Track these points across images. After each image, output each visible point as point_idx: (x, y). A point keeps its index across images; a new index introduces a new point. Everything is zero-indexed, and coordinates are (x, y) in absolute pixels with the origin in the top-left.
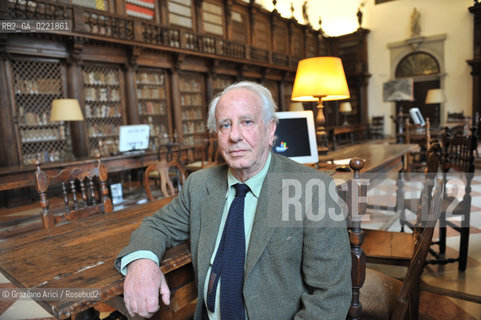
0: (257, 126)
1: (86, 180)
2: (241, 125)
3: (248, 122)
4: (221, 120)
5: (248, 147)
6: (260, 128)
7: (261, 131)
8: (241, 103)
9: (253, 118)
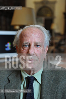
2: (34, 47)
4: (25, 42)
7: (43, 51)
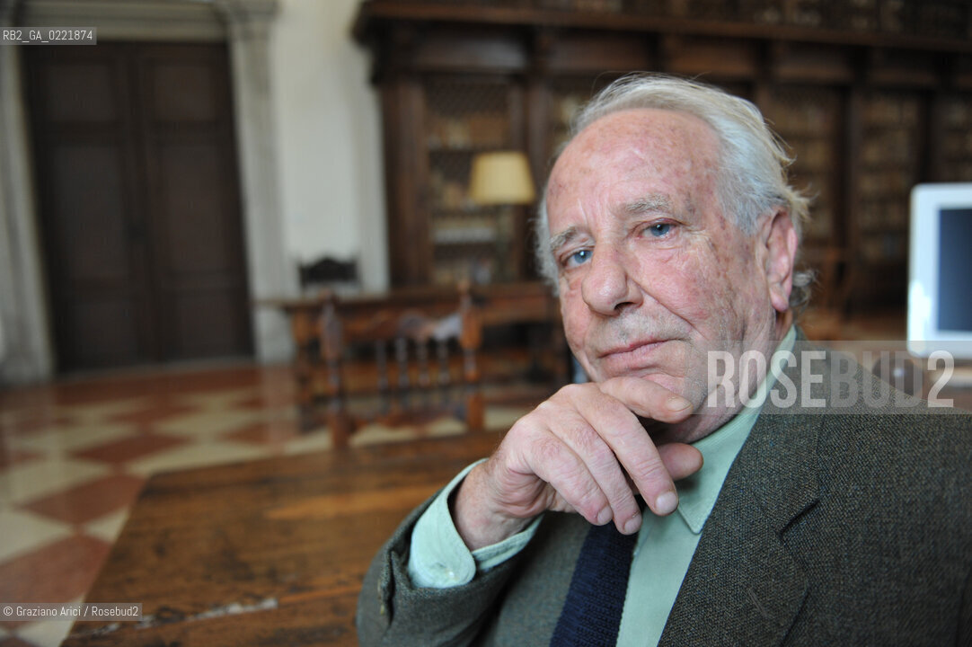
0: (699, 239)
1: (432, 344)
3: (660, 228)
5: (672, 325)
6: (714, 246)
8: (621, 156)
9: (678, 209)
